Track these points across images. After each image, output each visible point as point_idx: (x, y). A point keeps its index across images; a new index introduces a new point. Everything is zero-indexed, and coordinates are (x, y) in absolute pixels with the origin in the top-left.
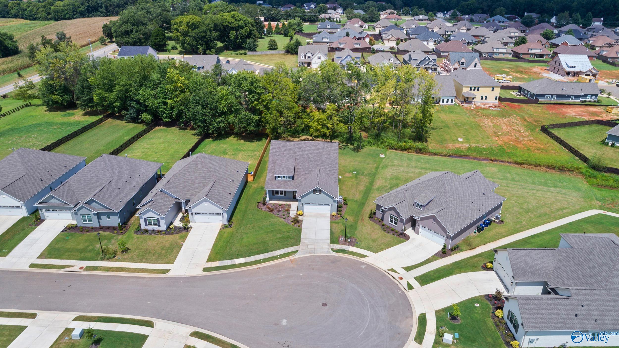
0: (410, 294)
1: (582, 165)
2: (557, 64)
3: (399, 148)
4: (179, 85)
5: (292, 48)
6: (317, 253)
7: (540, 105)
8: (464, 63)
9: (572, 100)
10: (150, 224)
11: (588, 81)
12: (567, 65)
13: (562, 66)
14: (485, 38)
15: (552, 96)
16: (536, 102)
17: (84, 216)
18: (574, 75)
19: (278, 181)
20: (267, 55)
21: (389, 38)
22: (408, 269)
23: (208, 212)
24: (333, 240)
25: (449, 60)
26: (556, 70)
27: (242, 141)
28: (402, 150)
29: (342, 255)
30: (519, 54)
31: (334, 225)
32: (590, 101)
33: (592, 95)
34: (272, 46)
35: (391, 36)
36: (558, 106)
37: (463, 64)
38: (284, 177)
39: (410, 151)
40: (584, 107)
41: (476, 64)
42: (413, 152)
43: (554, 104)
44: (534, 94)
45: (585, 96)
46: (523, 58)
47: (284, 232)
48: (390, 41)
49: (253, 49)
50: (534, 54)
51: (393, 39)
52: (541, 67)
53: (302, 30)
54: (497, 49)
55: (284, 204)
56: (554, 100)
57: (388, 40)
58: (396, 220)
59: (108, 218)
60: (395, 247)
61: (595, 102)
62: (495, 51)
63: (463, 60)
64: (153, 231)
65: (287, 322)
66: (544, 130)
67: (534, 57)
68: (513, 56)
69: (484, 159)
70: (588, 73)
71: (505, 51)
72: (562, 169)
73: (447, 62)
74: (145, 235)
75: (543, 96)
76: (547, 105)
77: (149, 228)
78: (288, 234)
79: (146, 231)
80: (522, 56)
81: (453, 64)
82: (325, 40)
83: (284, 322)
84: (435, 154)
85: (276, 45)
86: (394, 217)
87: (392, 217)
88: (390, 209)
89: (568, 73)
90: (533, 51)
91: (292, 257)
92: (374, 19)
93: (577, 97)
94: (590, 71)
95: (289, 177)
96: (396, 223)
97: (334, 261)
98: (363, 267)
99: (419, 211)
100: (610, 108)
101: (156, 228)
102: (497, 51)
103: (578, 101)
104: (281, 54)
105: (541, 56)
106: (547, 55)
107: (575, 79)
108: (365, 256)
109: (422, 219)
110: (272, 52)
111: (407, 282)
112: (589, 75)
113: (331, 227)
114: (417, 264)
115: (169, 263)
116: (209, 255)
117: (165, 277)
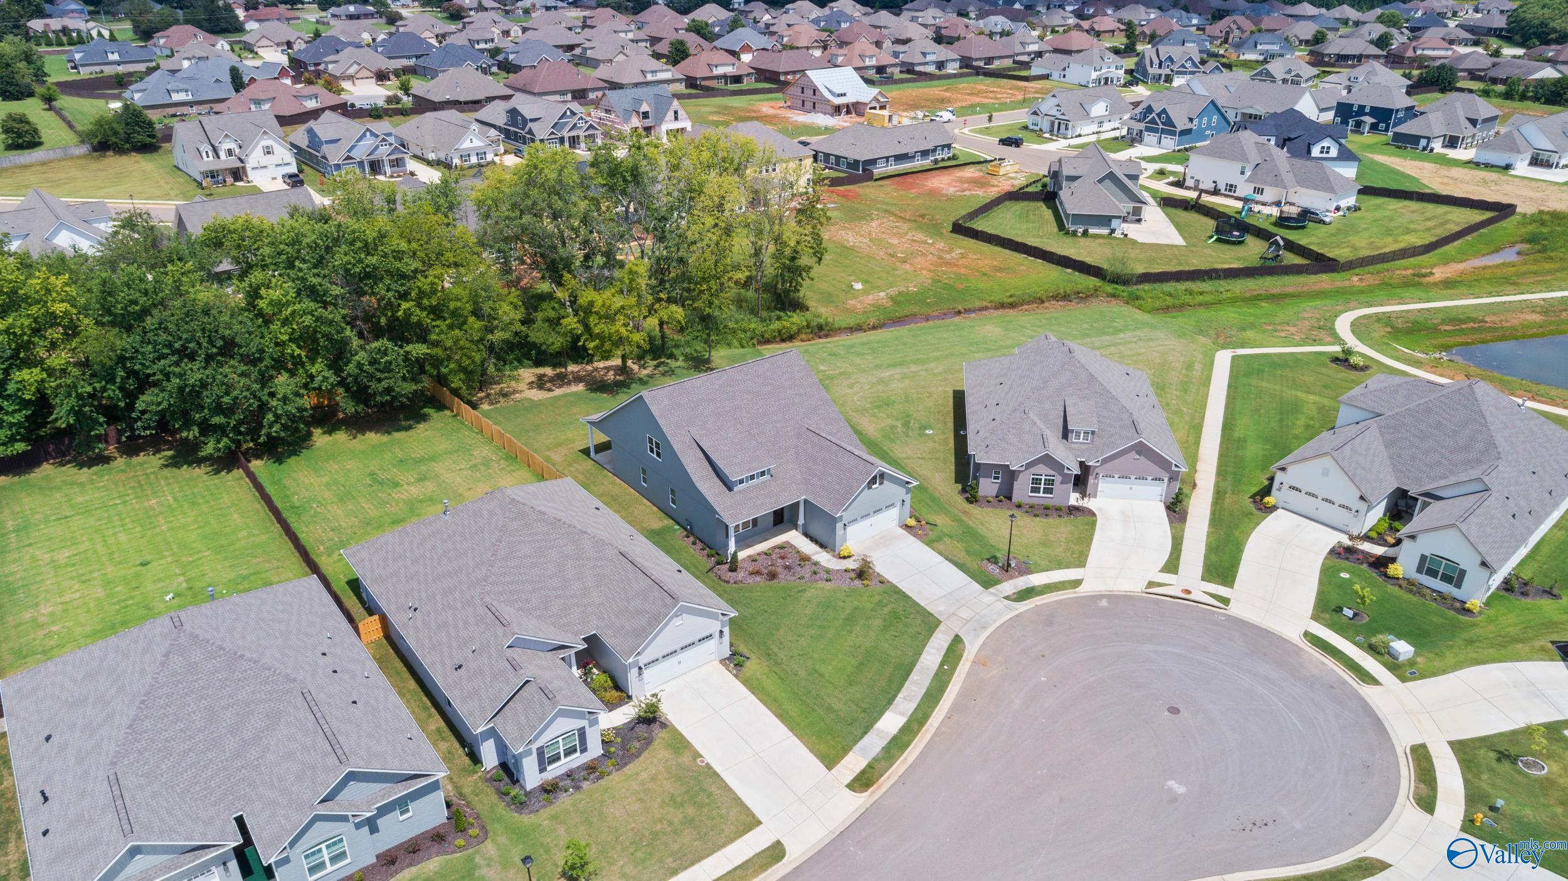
0: (1234, 609)
1: (1092, 282)
2: (809, 92)
6: (995, 621)
7: (878, 183)
8: (647, 113)
9: (919, 163)
11: (887, 119)
12: (830, 91)
13: (822, 96)
14: (585, 49)
15: (887, 158)
16: (868, 176)
17: (313, 854)
18: (848, 112)
19: (740, 492)
21: (351, 71)
22: (1172, 566)
23: (677, 647)
24: (987, 583)
25: (608, 111)
26: (809, 105)
27: (372, 437)
29: (1037, 601)
30: (696, 79)
31: (940, 546)
32: (943, 160)
33: (943, 147)
34: (20, 136)
35: (355, 67)
36: (909, 179)
37: (646, 115)
38: (752, 477)
40: (946, 172)
41: (676, 112)
43: (898, 175)
44: (857, 162)
45: (934, 150)
46: (713, 89)
47: (874, 610)
48: (357, 81)
50: (724, 77)
51: (365, 73)
52: (773, 103)
54: (652, 72)
55: (774, 548)
56: (893, 168)
57: (351, 78)
58: (1049, 482)
59: (402, 813)
60: (1096, 537)
61: (949, 159)
62: (650, 77)
63: (645, 108)
64: (569, 775)
65: (1180, 783)
66: (959, 229)
67: (726, 84)
68: (686, 87)
70: (872, 105)
71: (667, 75)
75: (873, 162)
76: (897, 179)
77: (555, 770)
79: (550, 790)
80: (703, 83)
81: (627, 120)
82: (177, 97)
83: (1177, 787)
84: (851, 330)
86: (1043, 478)
87: (1036, 481)
88: (1029, 466)
89: (837, 110)
90: (720, 71)
91: (970, 655)
93: (925, 153)
94: (876, 99)
95: (763, 473)
96: (1048, 491)
97: (1048, 618)
98: (1104, 603)
99: (1083, 447)
100: (995, 166)
102: (654, 78)
103: (927, 162)
105: (737, 79)
106: (748, 75)
107: (854, 118)
108: (1078, 582)
109: (1105, 461)
111: (1204, 592)
112: (875, 108)
113: (940, 554)
114: (1171, 553)
115: (750, 829)
116: (812, 751)
117: (795, 865)
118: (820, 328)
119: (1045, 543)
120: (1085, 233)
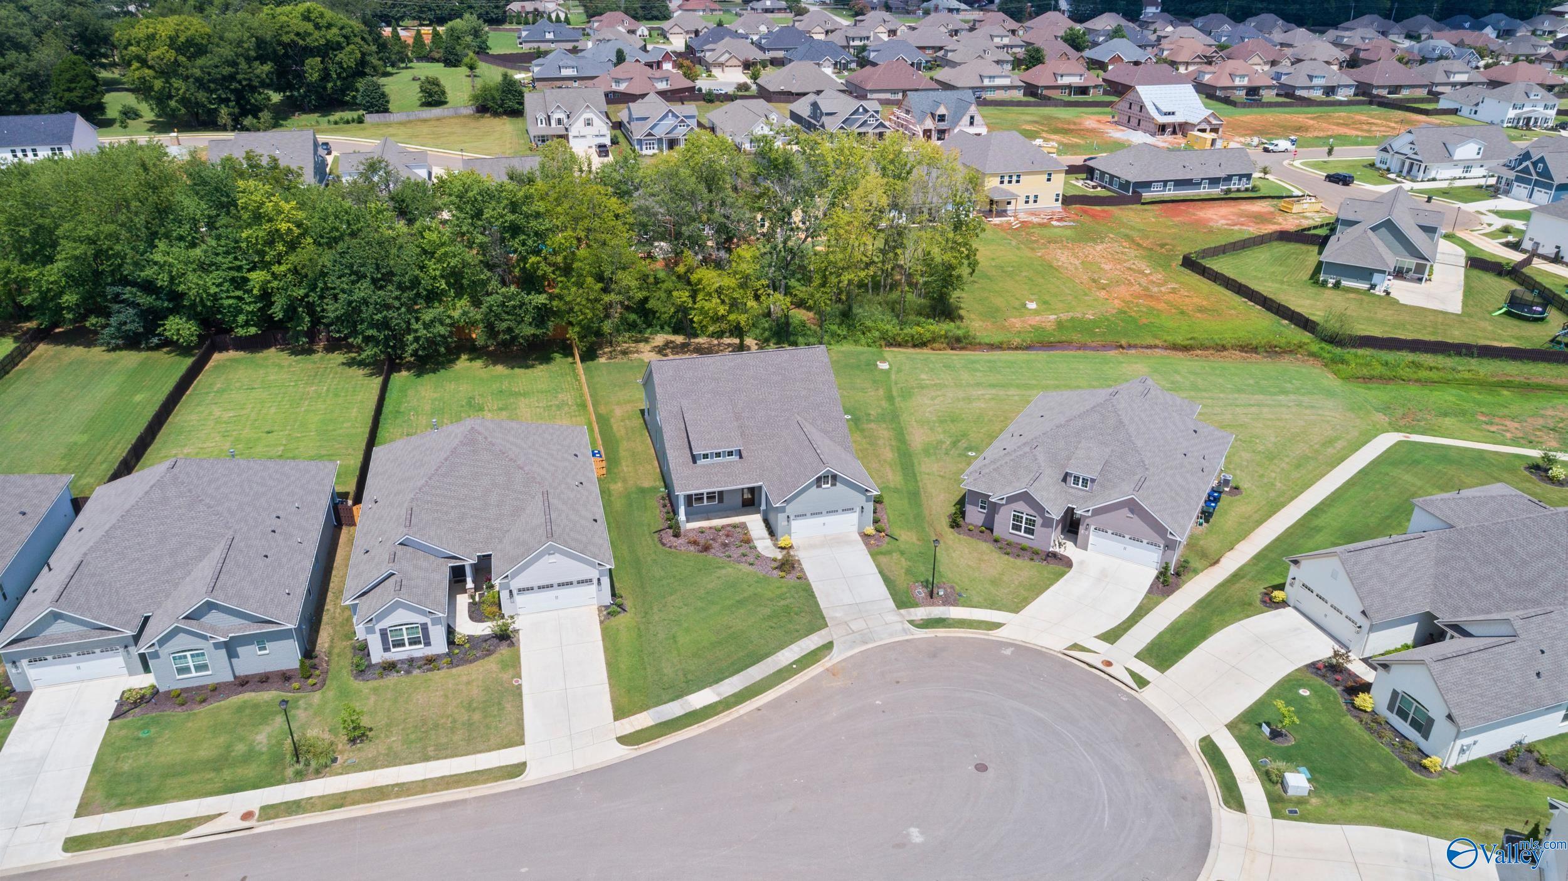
0: (1147, 696)
1: (1306, 337)
2: (1136, 108)
3: (907, 341)
4: (283, 227)
5: (494, 98)
6: (881, 639)
7: (1146, 207)
8: (944, 116)
9: (1204, 191)
10: (399, 644)
11: (1209, 143)
12: (1157, 109)
13: (1148, 113)
14: (947, 51)
15: (1165, 183)
16: (1137, 199)
17: (180, 658)
18: (1174, 132)
19: (703, 466)
20: (425, 121)
21: (722, 59)
22: (1111, 636)
23: (555, 581)
24: (902, 601)
25: (908, 112)
26: (1134, 122)
28: (915, 346)
29: (941, 632)
30: (1037, 87)
31: (883, 559)
32: (1238, 190)
33: (1241, 176)
34: (430, 95)
35: (727, 56)
36: (1183, 206)
37: (942, 118)
38: (718, 455)
39: (936, 345)
40: (1232, 203)
41: (972, 118)
42: (945, 349)
43: (1173, 201)
44: (1128, 182)
45: (1229, 178)
46: (1049, 98)
47: (771, 600)
48: (726, 69)
49: (379, 104)
50: (1069, 87)
51: (734, 62)
52: (1096, 117)
53: (488, 47)
54: (990, 77)
55: (729, 525)
56: (1171, 193)
57: (721, 65)
58: (1032, 523)
59: (260, 649)
60: (1052, 588)
61: (1247, 190)
62: (986, 82)
63: (942, 110)
64: (411, 661)
65: (922, 833)
66: (1189, 263)
67: (1070, 94)
68: (1025, 95)
69: (1105, 347)
70: (1202, 127)
71: (1006, 82)
72: (1273, 351)
73: (903, 115)
74: (392, 679)
75: (1147, 185)
76: (1160, 206)
77: (397, 654)
78: (783, 603)
79: (390, 667)
80: (1045, 92)
81: (921, 121)
82: (565, 72)
83: (916, 835)
84: (992, 347)
85: (443, 93)
86: (1025, 516)
87: (1017, 518)
88: (1011, 500)
89: (1162, 128)
90: (1066, 81)
91: (827, 662)
92: (655, 13)
93: (1214, 182)
94: (1206, 120)
95: (730, 454)
96: (1029, 531)
97: (935, 651)
98: (1008, 652)
99: (1081, 493)
100: (1288, 203)
101: (419, 651)
102: (991, 84)
103: (1216, 191)
104: (465, 116)
105: (1084, 90)
106: (1096, 87)
107: (1179, 140)
108: (998, 625)
109: (1097, 512)
110: (436, 112)
111: (1127, 669)
112: (1204, 131)
113: (878, 566)
114: (1124, 622)
115: (511, 746)
116: (613, 700)
117: (523, 786)
118: (958, 340)
119: (994, 582)
120: (1337, 285)
